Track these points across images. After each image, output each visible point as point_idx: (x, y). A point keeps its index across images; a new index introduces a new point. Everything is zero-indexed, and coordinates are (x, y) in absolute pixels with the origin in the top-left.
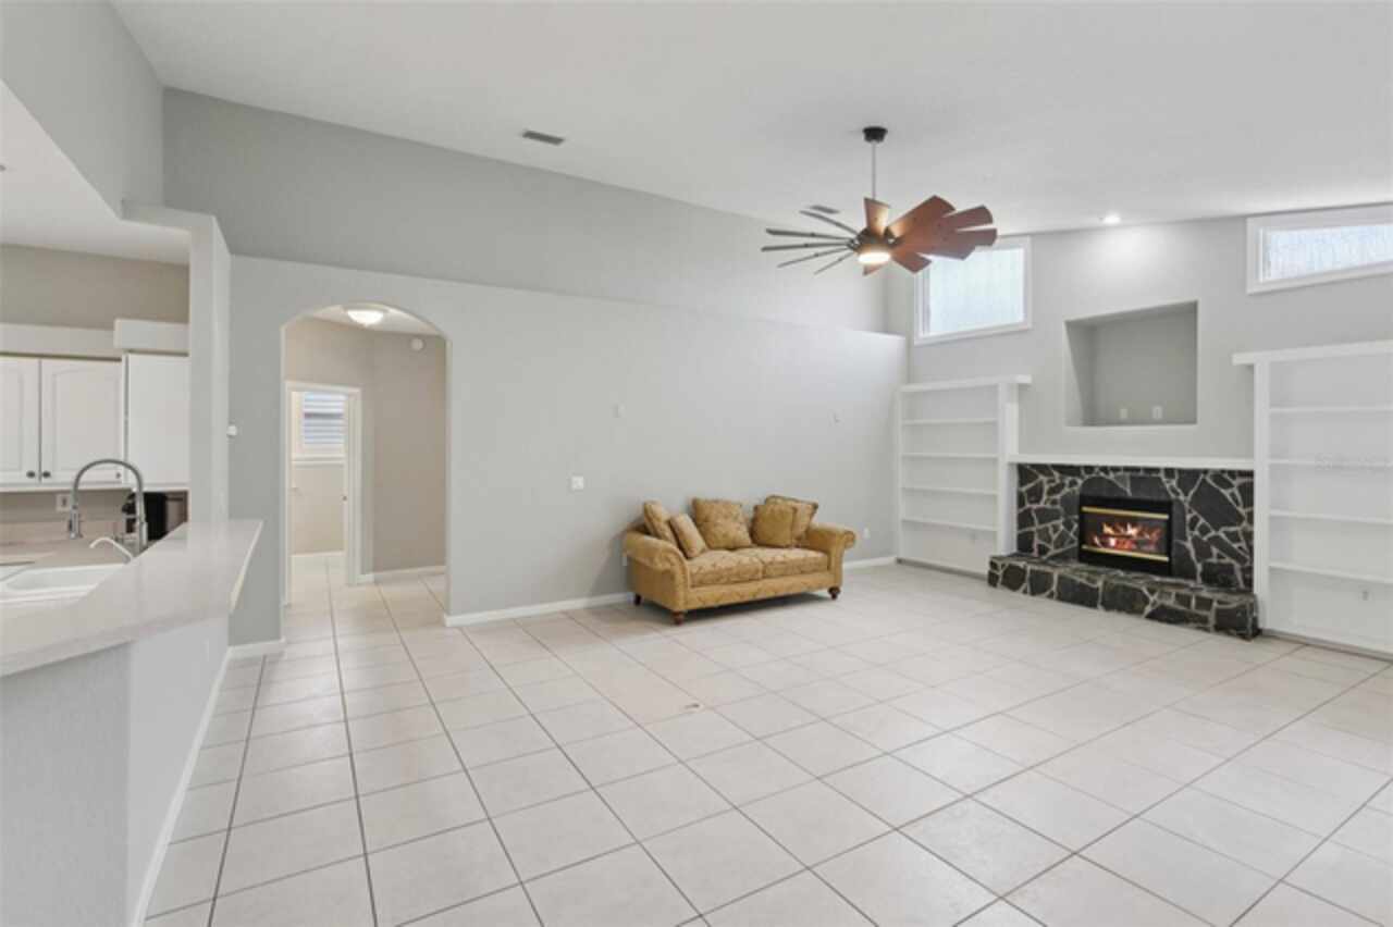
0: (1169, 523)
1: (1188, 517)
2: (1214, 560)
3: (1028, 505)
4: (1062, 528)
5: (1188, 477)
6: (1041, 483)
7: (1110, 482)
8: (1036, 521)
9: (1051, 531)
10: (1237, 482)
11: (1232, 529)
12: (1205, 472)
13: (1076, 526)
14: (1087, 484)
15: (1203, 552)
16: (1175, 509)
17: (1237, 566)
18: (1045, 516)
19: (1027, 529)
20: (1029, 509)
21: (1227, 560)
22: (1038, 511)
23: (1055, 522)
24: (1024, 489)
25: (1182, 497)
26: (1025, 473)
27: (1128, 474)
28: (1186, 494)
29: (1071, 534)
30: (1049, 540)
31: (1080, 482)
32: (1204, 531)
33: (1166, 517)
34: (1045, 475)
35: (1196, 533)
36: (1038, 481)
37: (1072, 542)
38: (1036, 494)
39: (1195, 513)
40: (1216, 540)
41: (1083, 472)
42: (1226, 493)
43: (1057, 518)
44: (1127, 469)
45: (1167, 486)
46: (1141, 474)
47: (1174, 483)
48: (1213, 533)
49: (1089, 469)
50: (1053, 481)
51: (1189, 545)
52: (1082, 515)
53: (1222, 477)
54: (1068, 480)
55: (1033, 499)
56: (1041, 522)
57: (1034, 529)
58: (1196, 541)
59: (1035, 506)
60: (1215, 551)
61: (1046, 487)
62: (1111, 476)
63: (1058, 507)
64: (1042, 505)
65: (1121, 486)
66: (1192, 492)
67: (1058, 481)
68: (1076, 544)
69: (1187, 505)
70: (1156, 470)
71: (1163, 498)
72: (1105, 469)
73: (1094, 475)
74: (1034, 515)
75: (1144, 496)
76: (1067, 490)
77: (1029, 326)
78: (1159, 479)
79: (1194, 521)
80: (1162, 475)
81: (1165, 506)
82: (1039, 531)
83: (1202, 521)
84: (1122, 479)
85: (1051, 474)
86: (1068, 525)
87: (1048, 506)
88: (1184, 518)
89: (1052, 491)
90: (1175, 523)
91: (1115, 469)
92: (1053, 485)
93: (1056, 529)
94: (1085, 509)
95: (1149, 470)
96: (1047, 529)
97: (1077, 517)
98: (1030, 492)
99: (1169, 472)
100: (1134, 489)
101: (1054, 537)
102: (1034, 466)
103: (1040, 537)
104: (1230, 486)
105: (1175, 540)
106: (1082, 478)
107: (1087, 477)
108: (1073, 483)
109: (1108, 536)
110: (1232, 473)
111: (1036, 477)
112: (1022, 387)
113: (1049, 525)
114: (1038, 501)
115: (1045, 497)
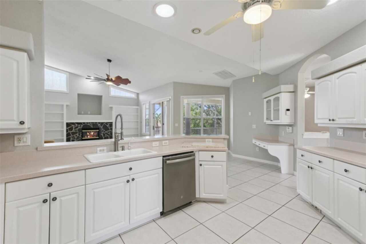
0: (99, 132)
1: (102, 130)
2: (106, 136)
3: (69, 132)
4: (78, 135)
5: (102, 123)
6: (73, 127)
7: (88, 125)
8: (71, 135)
9: (75, 136)
10: (109, 124)
11: (108, 131)
12: (104, 122)
13: (81, 135)
14: (83, 126)
15: (104, 135)
16: (100, 129)
17: (109, 136)
18: (73, 133)
19: (69, 137)
20: (69, 133)
21: (108, 136)
22: (72, 133)
23: (76, 134)
24: (68, 128)
25: (101, 127)
26: (68, 125)
27: (92, 124)
28: (102, 126)
29: (80, 136)
30: (75, 138)
31: (82, 126)
32: (104, 132)
33: (98, 130)
34: (73, 124)
35: (103, 132)
36: (72, 126)
37: (80, 138)
38: (71, 129)
39: (103, 129)
40: (106, 133)
41: (83, 124)
42: (107, 126)
43: (77, 133)
44: (92, 123)
45: (99, 125)
46: (95, 123)
47: (100, 125)
48: (105, 132)
49: (84, 123)
50: (76, 126)
51: (102, 134)
52: (82, 132)
53: (107, 123)
54: (79, 125)
55: (70, 130)
56: (72, 135)
57: (70, 137)
58: (103, 134)
59: (71, 132)
60: (106, 135)
61: (74, 127)
62: (89, 124)
63: (77, 131)
64: (73, 131)
65: (90, 126)
66: (103, 126)
67: (77, 126)
68: (81, 138)
69: (102, 128)
70: (97, 123)
71: (98, 127)
72: (87, 123)
73: (85, 124)
74: (71, 134)
75: (95, 127)
76: (79, 127)
77: (68, 92)
78: (97, 125)
79: (103, 130)
80: (98, 124)
81: (98, 129)
82: (72, 137)
83: (104, 130)
84: (91, 125)
85: (75, 124)
86: (79, 135)
87: (75, 131)
88: (101, 130)
89: (75, 128)
90: (100, 131)
91: (90, 123)
92: (75, 127)
93: (76, 136)
94: (83, 131)
95: (96, 123)
96: (74, 136)
97: (81, 133)
98: (69, 129)
99: (99, 123)
100: (93, 126)
101: (76, 137)
102: (71, 123)
103: (72, 138)
104: (107, 124)
105: (100, 134)
106: (82, 125)
107: (84, 125)
108: (81, 126)
109: (88, 135)
110: (108, 123)
111: (71, 125)
112: (67, 106)
113: (75, 135)
114: (72, 130)
115: (74, 129)
